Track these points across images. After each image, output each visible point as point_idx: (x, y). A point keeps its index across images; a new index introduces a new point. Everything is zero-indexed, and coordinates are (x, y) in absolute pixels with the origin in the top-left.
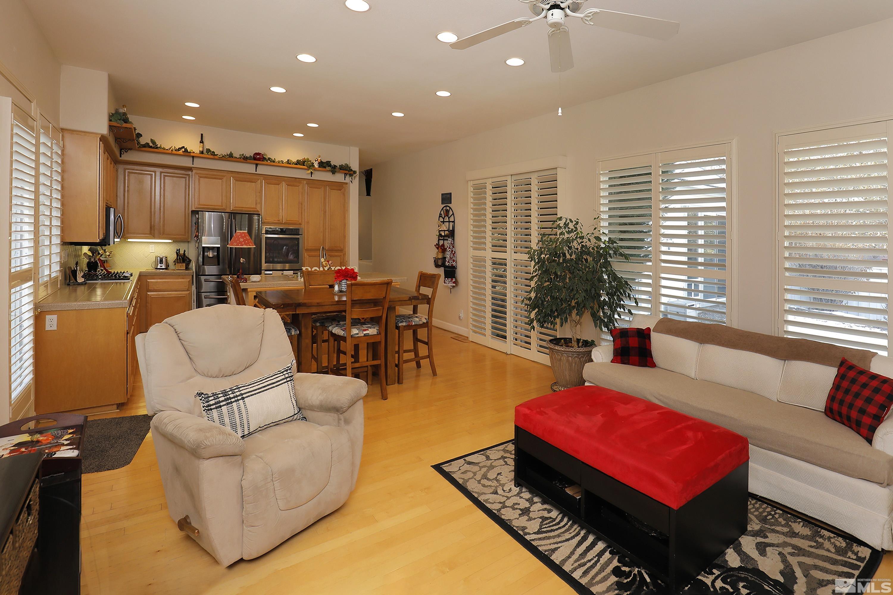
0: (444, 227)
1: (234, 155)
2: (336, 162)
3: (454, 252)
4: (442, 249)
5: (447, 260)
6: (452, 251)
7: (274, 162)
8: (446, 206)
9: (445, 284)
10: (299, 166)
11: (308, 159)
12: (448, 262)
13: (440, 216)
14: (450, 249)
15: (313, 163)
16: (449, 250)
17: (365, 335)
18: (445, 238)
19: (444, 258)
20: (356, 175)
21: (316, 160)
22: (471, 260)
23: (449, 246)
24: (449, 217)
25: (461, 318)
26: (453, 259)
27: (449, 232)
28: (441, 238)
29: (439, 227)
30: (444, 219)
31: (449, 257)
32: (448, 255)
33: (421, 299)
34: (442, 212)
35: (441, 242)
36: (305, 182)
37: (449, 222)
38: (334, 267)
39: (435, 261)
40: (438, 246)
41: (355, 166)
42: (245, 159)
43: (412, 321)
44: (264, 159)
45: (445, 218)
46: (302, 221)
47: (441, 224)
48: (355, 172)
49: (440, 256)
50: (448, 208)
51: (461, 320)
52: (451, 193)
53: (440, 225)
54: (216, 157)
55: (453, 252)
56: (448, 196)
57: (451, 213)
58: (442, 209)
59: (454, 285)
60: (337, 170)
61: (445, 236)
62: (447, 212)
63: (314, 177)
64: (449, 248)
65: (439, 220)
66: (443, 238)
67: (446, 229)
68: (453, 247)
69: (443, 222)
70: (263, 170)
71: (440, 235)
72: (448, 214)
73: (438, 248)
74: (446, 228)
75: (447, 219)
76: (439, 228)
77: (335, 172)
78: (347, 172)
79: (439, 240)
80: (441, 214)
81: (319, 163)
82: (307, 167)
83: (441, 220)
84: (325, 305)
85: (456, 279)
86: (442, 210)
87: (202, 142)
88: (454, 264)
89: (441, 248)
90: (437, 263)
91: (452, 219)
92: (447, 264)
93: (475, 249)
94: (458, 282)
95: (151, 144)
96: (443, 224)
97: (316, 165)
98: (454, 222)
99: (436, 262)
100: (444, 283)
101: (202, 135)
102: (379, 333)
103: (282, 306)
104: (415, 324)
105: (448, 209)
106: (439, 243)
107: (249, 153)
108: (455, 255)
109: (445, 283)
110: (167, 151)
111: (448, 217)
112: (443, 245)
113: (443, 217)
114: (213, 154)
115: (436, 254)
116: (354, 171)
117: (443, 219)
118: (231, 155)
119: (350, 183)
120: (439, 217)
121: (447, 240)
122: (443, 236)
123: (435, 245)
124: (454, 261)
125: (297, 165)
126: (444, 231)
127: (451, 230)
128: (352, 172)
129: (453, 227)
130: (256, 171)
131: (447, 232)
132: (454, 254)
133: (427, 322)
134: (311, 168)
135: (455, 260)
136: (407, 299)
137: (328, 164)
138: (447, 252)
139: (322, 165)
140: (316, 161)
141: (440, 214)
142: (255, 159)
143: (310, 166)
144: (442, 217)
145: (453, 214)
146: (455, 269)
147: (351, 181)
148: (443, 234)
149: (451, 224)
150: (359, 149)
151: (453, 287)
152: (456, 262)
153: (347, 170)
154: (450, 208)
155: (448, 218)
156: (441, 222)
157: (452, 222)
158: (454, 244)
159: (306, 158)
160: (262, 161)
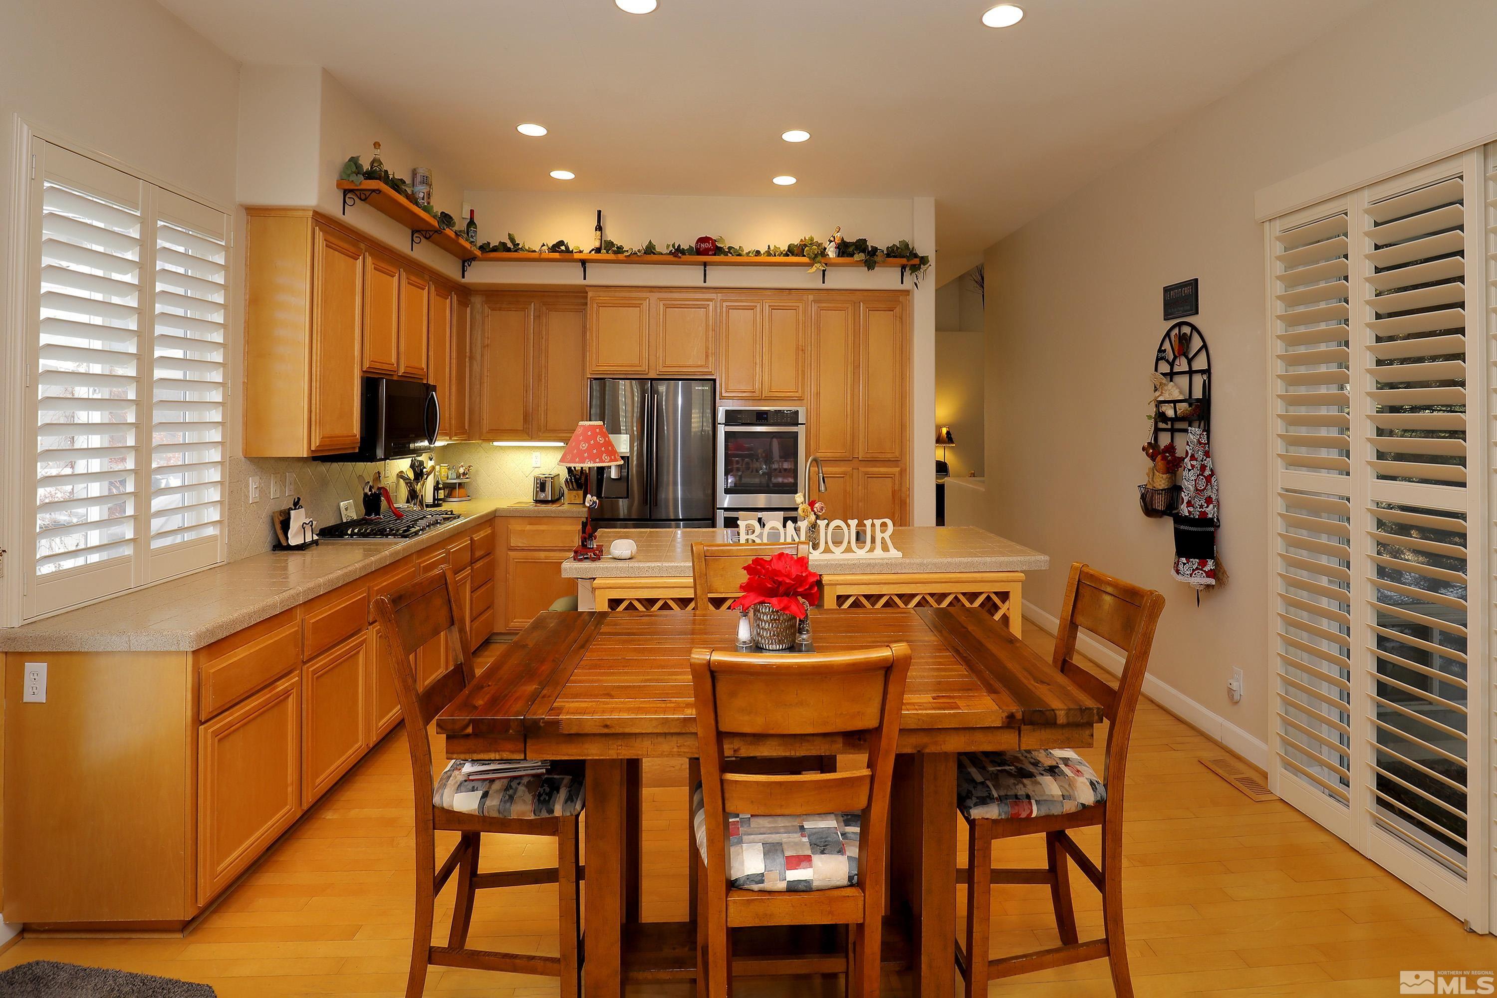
0: (1175, 390)
1: (658, 249)
2: (880, 240)
3: (1212, 470)
4: (1169, 462)
5: (1186, 499)
6: (1203, 468)
7: (740, 255)
8: (1179, 325)
9: (1179, 578)
10: (793, 257)
11: (812, 239)
12: (1189, 504)
13: (1161, 357)
14: (1194, 463)
15: (825, 249)
16: (1193, 466)
17: (793, 889)
18: (1179, 425)
19: (1175, 489)
20: (926, 266)
21: (832, 239)
22: (1279, 506)
23: (1190, 452)
24: (1190, 356)
25: (1237, 697)
26: (1208, 493)
27: (1190, 405)
28: (1161, 425)
29: (1156, 390)
30: (1172, 365)
31: (1192, 489)
32: (1188, 479)
33: (1063, 726)
34: (1167, 346)
35: (1164, 440)
36: (811, 297)
37: (1191, 373)
38: (826, 521)
39: (1143, 497)
40: (1153, 450)
41: (925, 245)
42: (678, 253)
43: (1028, 797)
44: (718, 251)
45: (1177, 362)
46: (803, 392)
47: (1164, 381)
48: (924, 260)
49: (1161, 482)
50: (1186, 330)
51: (1237, 703)
52: (1197, 279)
53: (1161, 384)
54: (621, 257)
55: (1207, 473)
56: (1187, 290)
57: (1196, 343)
58: (1168, 334)
59: (1212, 581)
60: (879, 258)
61: (1177, 419)
62: (1185, 341)
63: (829, 285)
64: (1193, 458)
65: (1156, 370)
66: (1169, 426)
67: (1181, 398)
68: (1207, 454)
69: (1171, 375)
70: (719, 277)
71: (1161, 417)
72: (1188, 347)
73: (1153, 457)
74: (1181, 393)
75: (1182, 365)
76: (1157, 393)
77: (875, 262)
78: (904, 261)
79: (1157, 430)
80: (1165, 351)
81: (838, 247)
82: (809, 258)
83: (1165, 368)
84: (636, 735)
85: (1218, 564)
86: (1167, 339)
87: (599, 228)
88: (1210, 511)
89: (1164, 458)
90: (1152, 505)
91: (1200, 363)
92: (1184, 510)
93: (1294, 463)
94: (1224, 572)
95: (510, 245)
96: (1171, 380)
97: (831, 252)
98: (1208, 372)
99: (1148, 499)
100: (1173, 572)
101: (599, 212)
102: (857, 882)
103: (470, 730)
104: (1043, 813)
105: (1185, 334)
106: (1156, 439)
107: (687, 241)
108: (1213, 480)
109: (1178, 572)
110: (533, 255)
111: (1187, 357)
112: (1171, 448)
113: (1171, 360)
114: (620, 250)
115: (1148, 475)
116: (922, 257)
117: (1169, 367)
118: (650, 250)
119: (913, 290)
120: (1158, 360)
121: (1186, 431)
122: (1171, 419)
123: (1144, 449)
124: (1209, 500)
125: (788, 255)
126: (1175, 402)
127: (1198, 400)
128: (916, 261)
129: (1207, 388)
130: (705, 282)
131: (1183, 407)
132: (1208, 479)
133: (1101, 804)
134: (818, 259)
135: (1214, 497)
136: (998, 724)
137: (861, 245)
138: (1185, 473)
139: (844, 249)
140: (831, 241)
141: (1160, 351)
142: (699, 252)
143: (816, 256)
144: (1167, 361)
145: (1205, 346)
146: (1212, 529)
147: (916, 284)
148: (1170, 413)
149: (1198, 380)
150: (935, 199)
151: (1208, 586)
152: (1218, 505)
153: (904, 257)
154: (1194, 328)
155: (1186, 361)
156: (1164, 374)
157: (1202, 372)
158: (1208, 443)
159: (807, 238)
160: (715, 255)
